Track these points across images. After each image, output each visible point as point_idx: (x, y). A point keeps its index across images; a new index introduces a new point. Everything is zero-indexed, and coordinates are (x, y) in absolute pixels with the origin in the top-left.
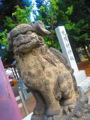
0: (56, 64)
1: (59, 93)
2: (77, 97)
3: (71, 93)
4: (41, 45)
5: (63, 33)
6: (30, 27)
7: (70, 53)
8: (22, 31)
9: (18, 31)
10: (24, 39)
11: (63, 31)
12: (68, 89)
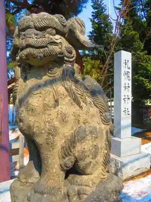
0: (82, 104)
1: (70, 157)
2: (102, 177)
3: (92, 165)
4: (66, 61)
5: (126, 65)
6: (56, 22)
7: (126, 102)
8: (38, 24)
9: (32, 21)
10: (36, 38)
11: (127, 61)
12: (89, 156)
